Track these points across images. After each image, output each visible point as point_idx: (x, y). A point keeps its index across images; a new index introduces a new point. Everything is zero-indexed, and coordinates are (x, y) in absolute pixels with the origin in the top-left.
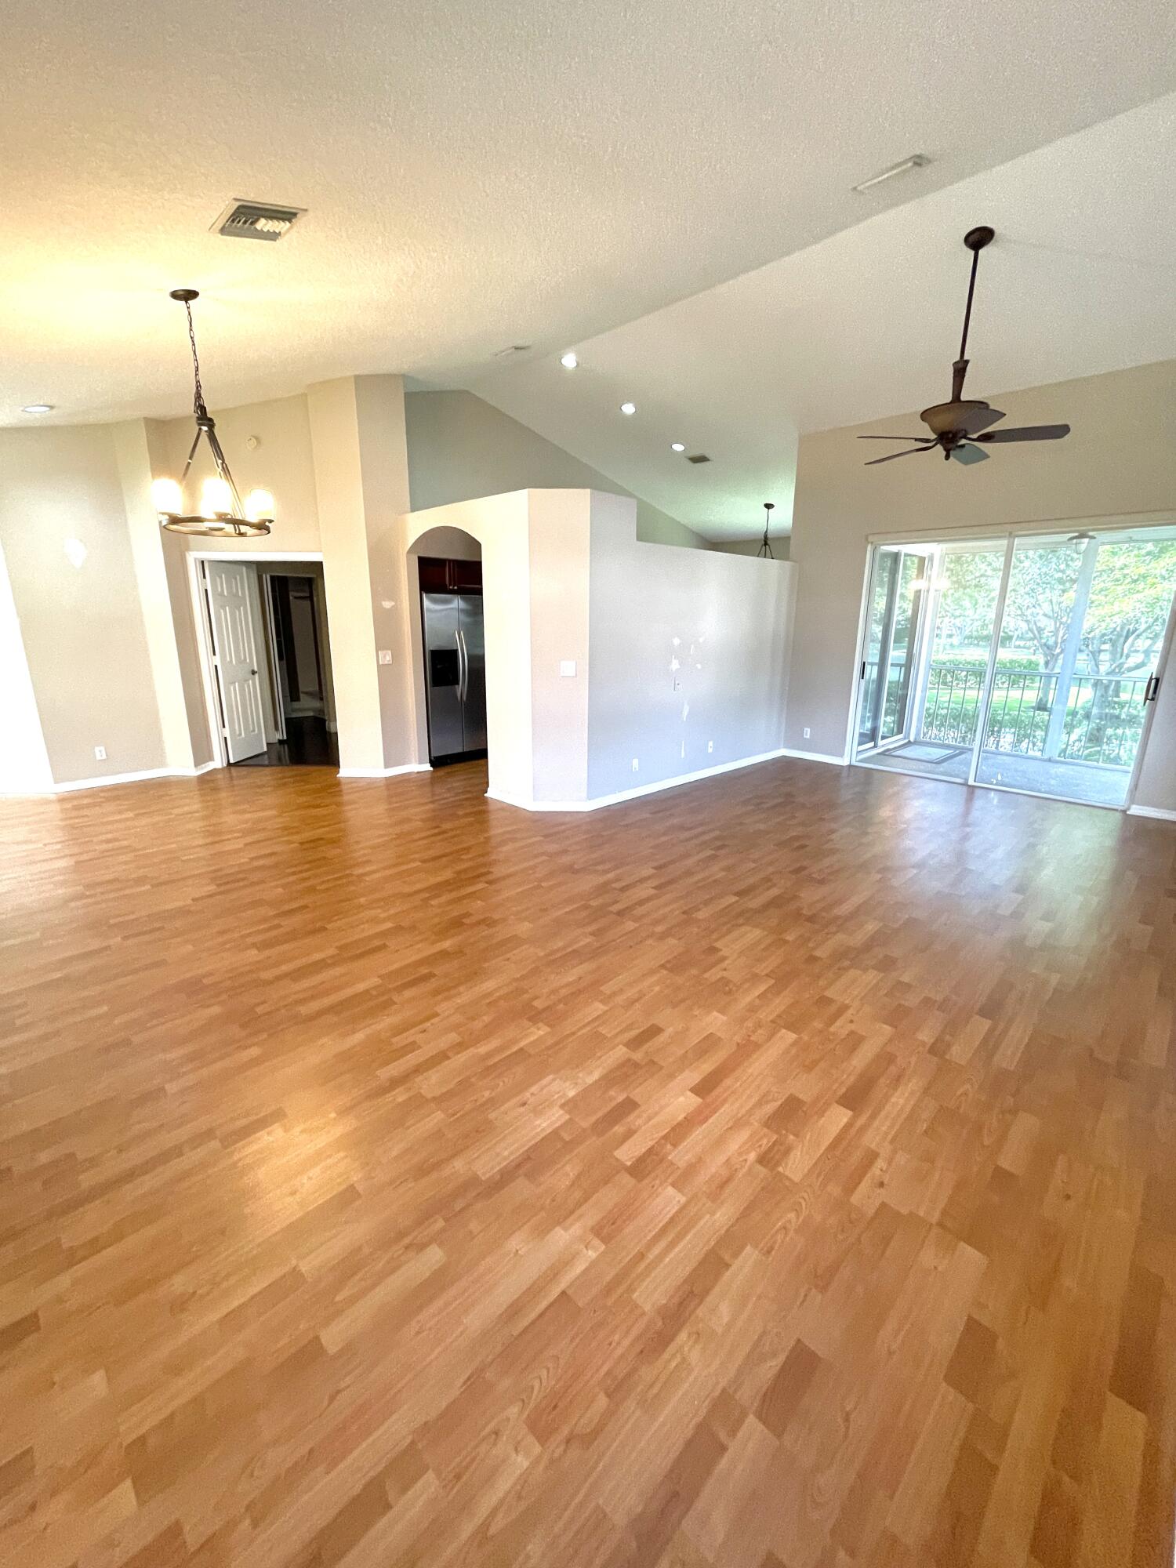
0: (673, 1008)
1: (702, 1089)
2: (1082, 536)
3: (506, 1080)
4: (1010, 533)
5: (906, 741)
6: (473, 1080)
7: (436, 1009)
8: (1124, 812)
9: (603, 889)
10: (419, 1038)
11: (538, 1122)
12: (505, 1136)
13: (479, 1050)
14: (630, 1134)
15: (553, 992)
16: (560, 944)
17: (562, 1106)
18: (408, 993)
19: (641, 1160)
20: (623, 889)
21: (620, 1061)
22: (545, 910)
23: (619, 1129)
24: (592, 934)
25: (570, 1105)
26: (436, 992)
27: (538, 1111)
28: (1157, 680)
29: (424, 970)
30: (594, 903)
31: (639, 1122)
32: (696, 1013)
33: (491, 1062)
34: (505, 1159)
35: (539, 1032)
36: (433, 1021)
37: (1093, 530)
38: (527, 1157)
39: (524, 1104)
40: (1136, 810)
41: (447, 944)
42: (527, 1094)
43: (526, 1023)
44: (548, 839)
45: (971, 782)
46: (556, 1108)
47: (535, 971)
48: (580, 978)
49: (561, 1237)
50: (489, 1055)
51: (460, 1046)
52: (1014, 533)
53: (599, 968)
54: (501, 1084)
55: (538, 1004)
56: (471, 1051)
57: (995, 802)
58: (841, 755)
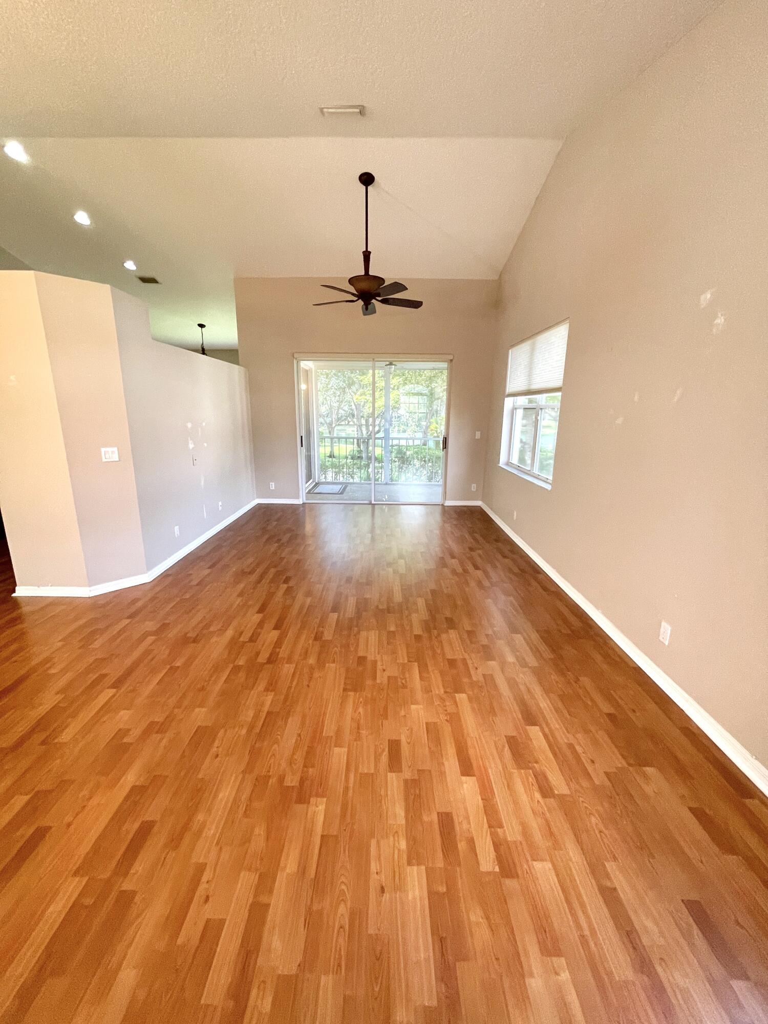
0: (386, 718)
1: (467, 769)
2: (391, 364)
3: (343, 879)
4: (373, 359)
5: (315, 483)
6: (315, 908)
7: (194, 860)
8: (442, 505)
9: (235, 646)
10: (210, 912)
11: (410, 897)
12: (404, 939)
13: (288, 870)
14: (471, 842)
15: (291, 762)
16: (251, 713)
17: (410, 863)
18: (140, 867)
19: (500, 859)
20: (252, 639)
21: (402, 788)
22: (203, 689)
23: (462, 846)
24: (267, 690)
25: (414, 857)
26: (174, 842)
27: (399, 886)
28: (446, 438)
29: (132, 827)
30: (241, 662)
31: (465, 826)
32: (403, 713)
33: (312, 873)
34: (427, 960)
35: (319, 808)
36: (204, 879)
37: (396, 361)
38: (441, 941)
39: (383, 890)
40: (448, 503)
41: (131, 778)
42: (374, 877)
43: (299, 808)
44: (137, 619)
45: (373, 502)
46: (409, 869)
47: (255, 754)
48: (299, 735)
49: (536, 984)
50: (302, 870)
51: (265, 883)
52: (375, 360)
53: (304, 717)
54: (343, 887)
55: (292, 781)
56: (281, 880)
57: (386, 510)
58: (298, 497)
